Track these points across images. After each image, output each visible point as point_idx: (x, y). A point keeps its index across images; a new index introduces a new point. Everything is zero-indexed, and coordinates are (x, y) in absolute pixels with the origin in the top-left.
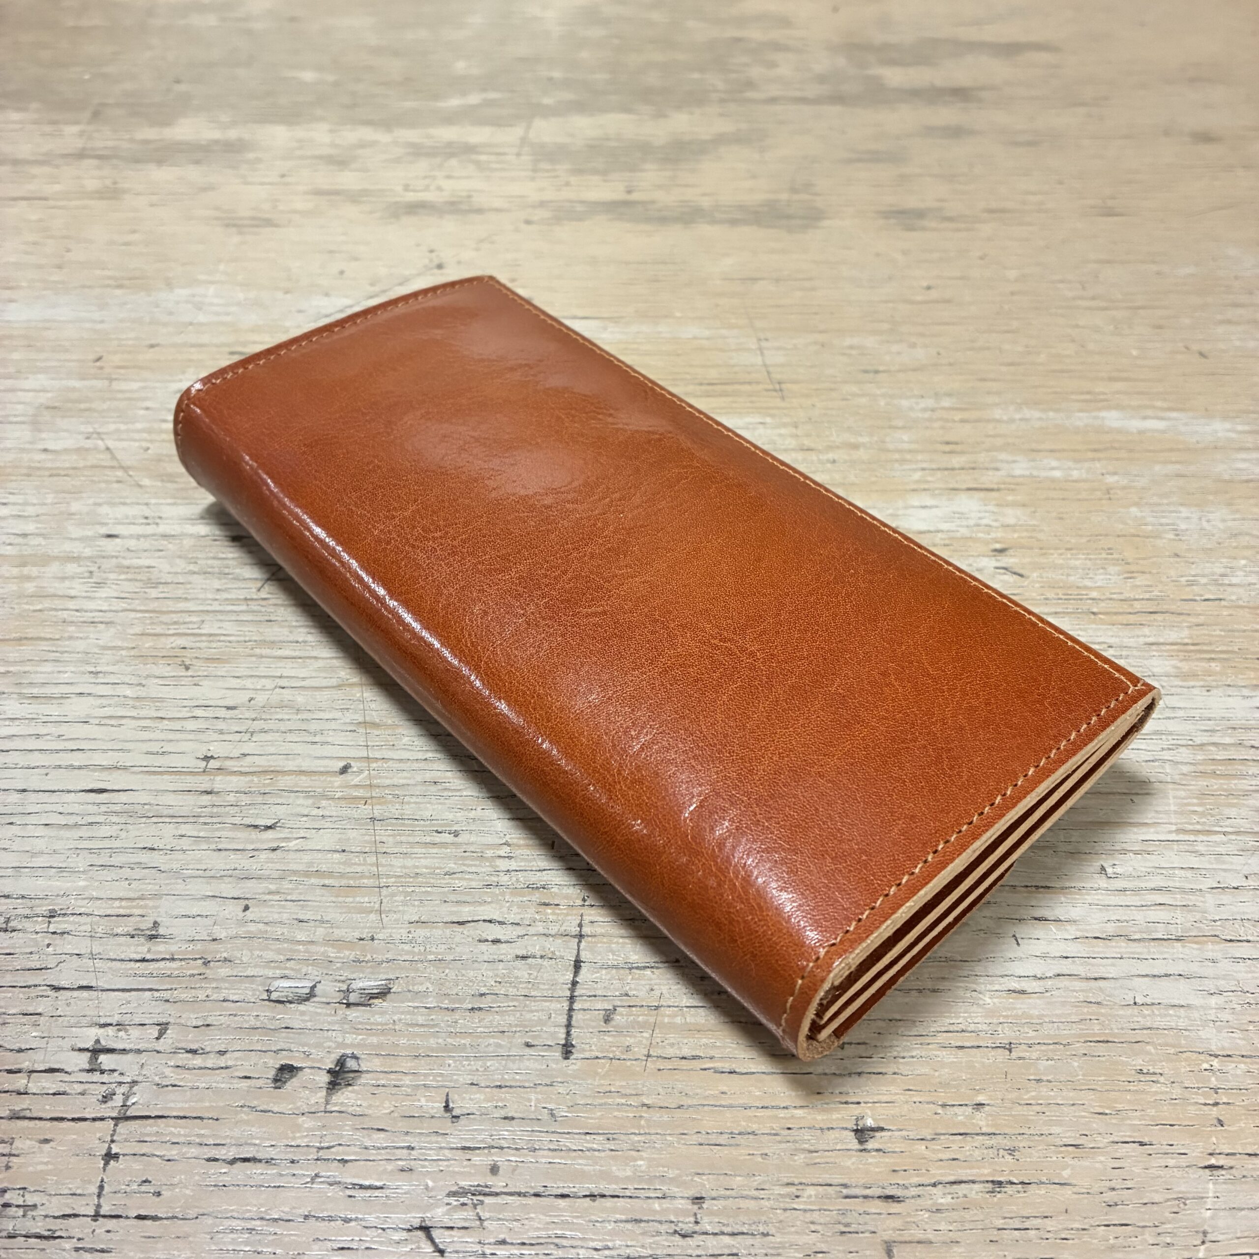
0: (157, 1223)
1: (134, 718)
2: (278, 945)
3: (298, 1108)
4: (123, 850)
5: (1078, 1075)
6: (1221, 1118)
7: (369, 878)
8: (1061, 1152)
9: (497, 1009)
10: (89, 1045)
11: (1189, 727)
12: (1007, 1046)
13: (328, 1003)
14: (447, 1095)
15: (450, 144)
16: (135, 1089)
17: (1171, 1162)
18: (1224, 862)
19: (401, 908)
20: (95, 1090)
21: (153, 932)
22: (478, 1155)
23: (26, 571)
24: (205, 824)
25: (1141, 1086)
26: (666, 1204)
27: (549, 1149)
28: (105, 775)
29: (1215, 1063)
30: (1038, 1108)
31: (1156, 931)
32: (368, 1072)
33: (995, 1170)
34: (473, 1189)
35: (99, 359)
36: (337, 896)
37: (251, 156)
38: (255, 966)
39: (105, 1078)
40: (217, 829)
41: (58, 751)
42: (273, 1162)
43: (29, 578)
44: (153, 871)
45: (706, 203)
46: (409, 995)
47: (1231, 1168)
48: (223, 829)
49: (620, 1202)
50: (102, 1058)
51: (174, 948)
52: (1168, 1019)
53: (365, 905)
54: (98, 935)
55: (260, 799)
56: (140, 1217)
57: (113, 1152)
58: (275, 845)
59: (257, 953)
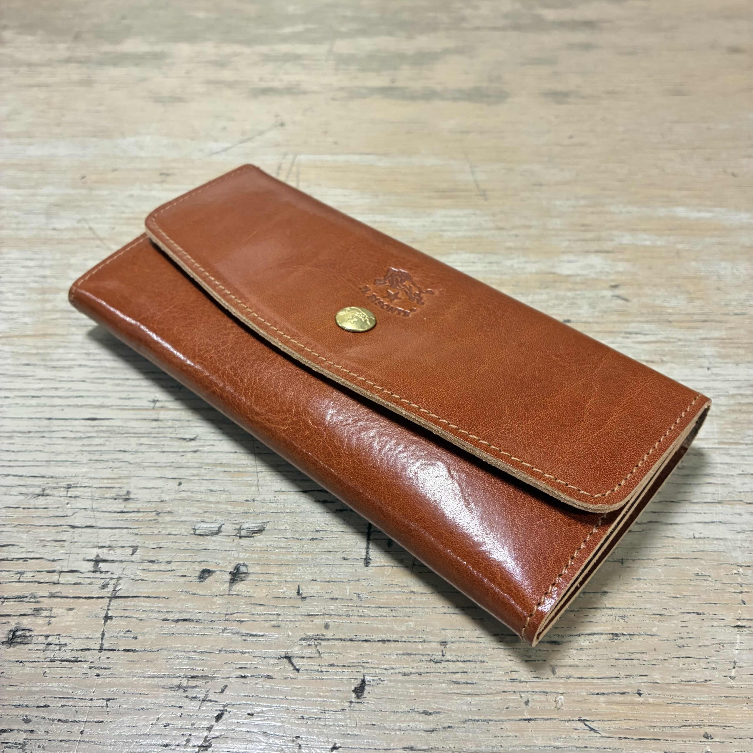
0: (136, 653)
1: (111, 379)
2: (199, 504)
3: (214, 592)
4: (108, 452)
5: (661, 576)
6: (744, 600)
7: (250, 467)
8: (652, 618)
9: (326, 539)
10: (93, 557)
11: (726, 385)
12: (621, 561)
13: (229, 536)
14: (299, 586)
15: (286, 54)
16: (120, 581)
17: (715, 624)
18: (745, 460)
19: (270, 484)
20: (97, 582)
21: (127, 497)
22: (317, 619)
23: (46, 296)
24: (155, 437)
25: (698, 582)
26: (425, 645)
27: (358, 616)
28: (95, 410)
29: (741, 570)
30: (639, 594)
31: (707, 498)
32: (253, 573)
33: (613, 628)
34: (314, 636)
35: (84, 177)
36: (233, 477)
37: (168, 61)
38: (186, 515)
39: (103, 575)
40: (162, 441)
41: (68, 397)
42: (200, 621)
43: (48, 301)
44: (126, 463)
45: (439, 88)
46: (276, 531)
47: (750, 627)
48: (165, 440)
49: (399, 644)
50: (101, 565)
51: (139, 506)
52: (713, 546)
53: (249, 482)
54: (96, 498)
55: (186, 424)
56: (125, 650)
57: (109, 615)
58: (195, 449)
59: (187, 508)
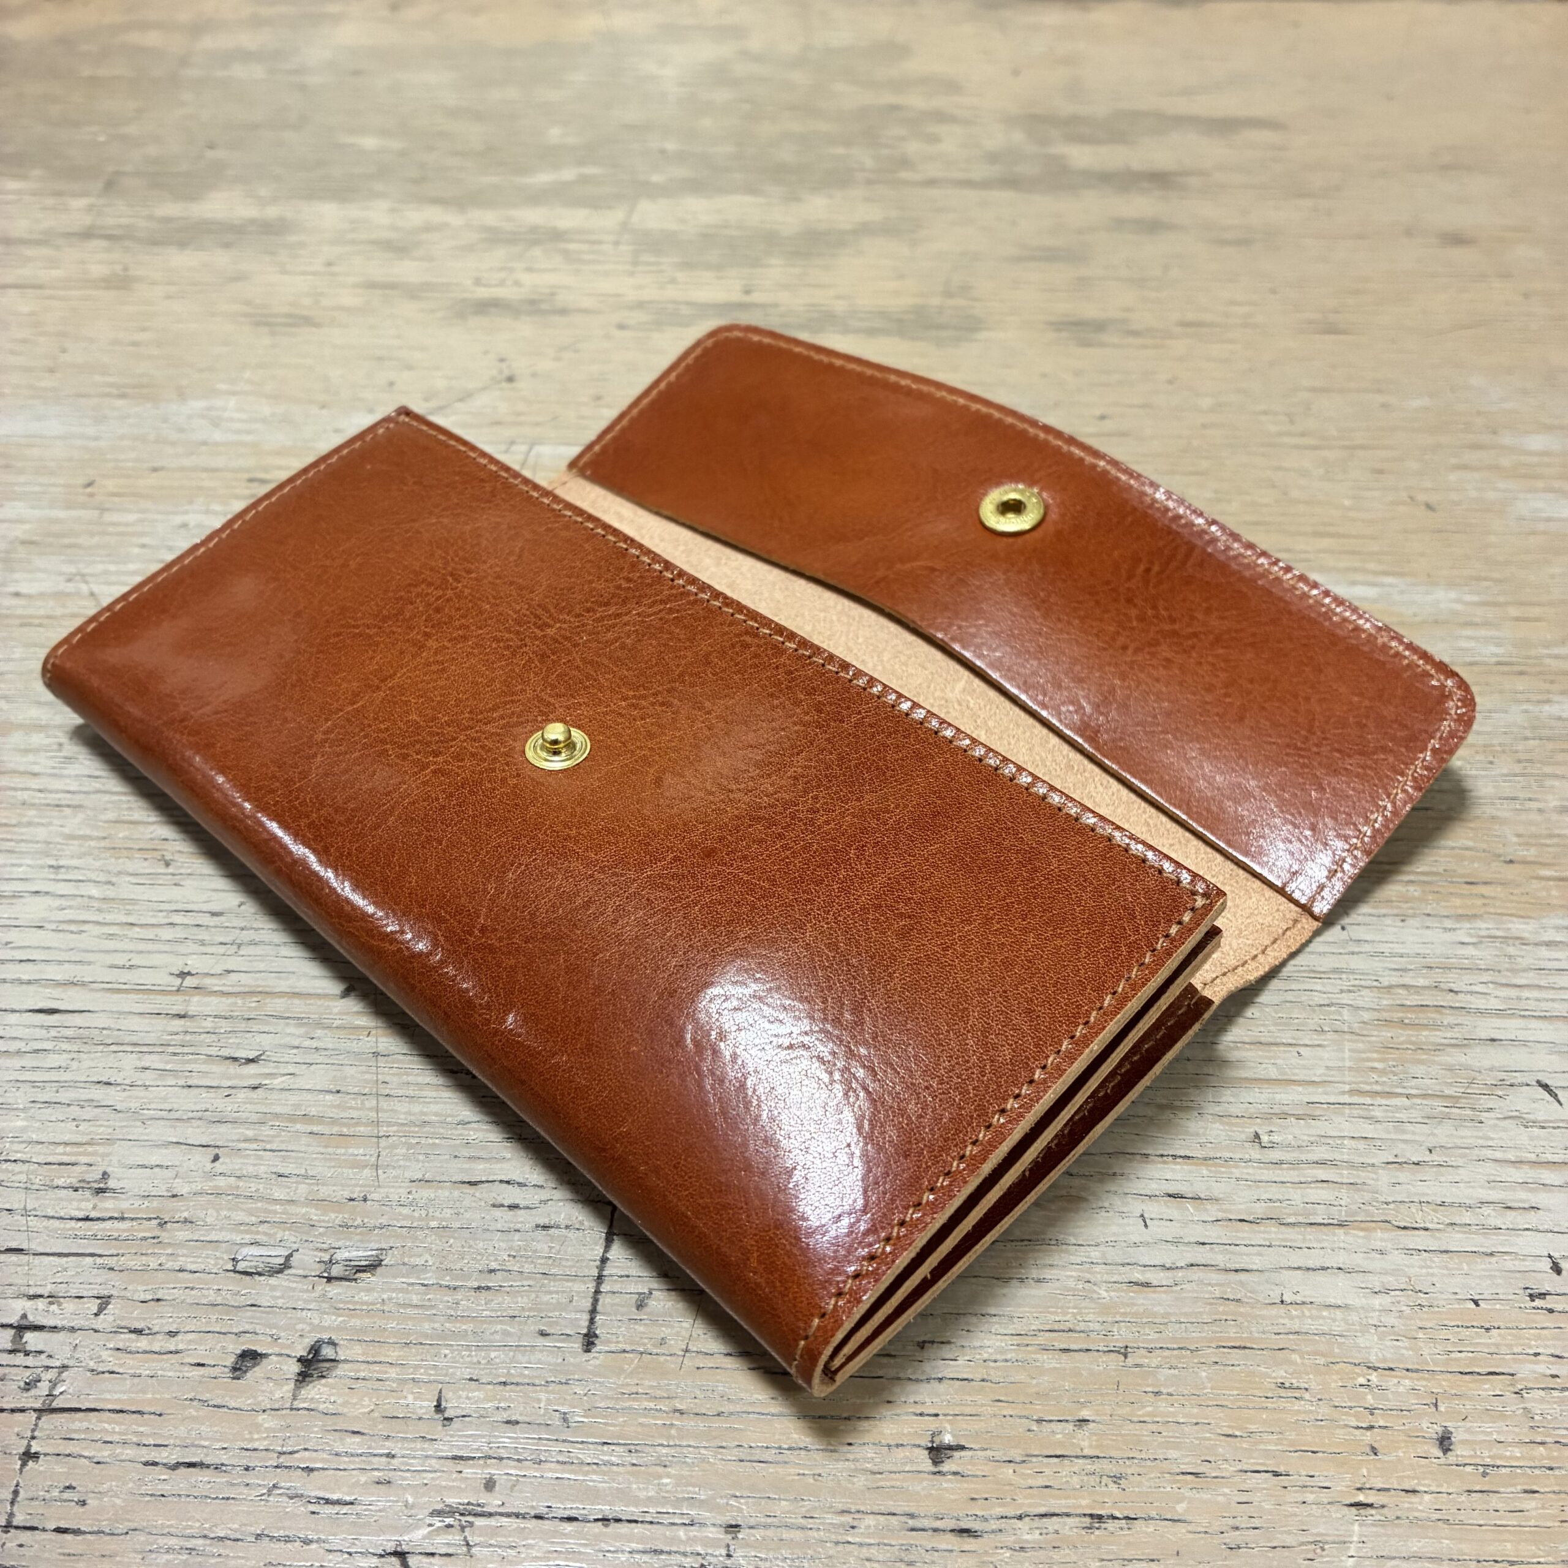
0: (80, 1538)
1: (98, 923)
2: (251, 1204)
3: (259, 1403)
4: (74, 1084)
5: (1205, 1388)
6: (1376, 1445)
7: (366, 1125)
8: (1178, 1481)
9: (508, 1289)
10: (14, 1320)
11: (1377, 964)
12: (1123, 1350)
13: (305, 1277)
14: (440, 1392)
15: (534, 229)
16: (65, 1374)
17: (1310, 1497)
18: (1404, 1132)
19: (402, 1163)
20: (16, 1375)
21: (102, 1185)
22: (472, 1467)
24: (175, 1054)
25: (1282, 1404)
26: (694, 1532)
27: (558, 1462)
28: (56, 992)
29: (1374, 1377)
30: (1154, 1427)
31: (1315, 1214)
32: (346, 1361)
33: (1094, 1501)
34: (461, 1507)
35: (90, 485)
36: (326, 1147)
37: (292, 239)
38: (221, 1229)
39: (30, 1361)
40: (189, 1062)
41: (3, 962)
42: (224, 1468)
44: (107, 1110)
45: (840, 307)
46: (404, 1269)
47: (1383, 1506)
48: (195, 1061)
49: (637, 1529)
50: (29, 1337)
51: (125, 1205)
52: (1321, 1321)
53: (359, 1158)
54: (35, 1187)
55: (243, 1026)
56: (59, 1530)
57: (33, 1451)
58: (256, 1082)
59: (224, 1213)
